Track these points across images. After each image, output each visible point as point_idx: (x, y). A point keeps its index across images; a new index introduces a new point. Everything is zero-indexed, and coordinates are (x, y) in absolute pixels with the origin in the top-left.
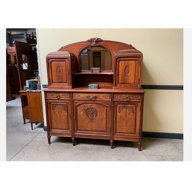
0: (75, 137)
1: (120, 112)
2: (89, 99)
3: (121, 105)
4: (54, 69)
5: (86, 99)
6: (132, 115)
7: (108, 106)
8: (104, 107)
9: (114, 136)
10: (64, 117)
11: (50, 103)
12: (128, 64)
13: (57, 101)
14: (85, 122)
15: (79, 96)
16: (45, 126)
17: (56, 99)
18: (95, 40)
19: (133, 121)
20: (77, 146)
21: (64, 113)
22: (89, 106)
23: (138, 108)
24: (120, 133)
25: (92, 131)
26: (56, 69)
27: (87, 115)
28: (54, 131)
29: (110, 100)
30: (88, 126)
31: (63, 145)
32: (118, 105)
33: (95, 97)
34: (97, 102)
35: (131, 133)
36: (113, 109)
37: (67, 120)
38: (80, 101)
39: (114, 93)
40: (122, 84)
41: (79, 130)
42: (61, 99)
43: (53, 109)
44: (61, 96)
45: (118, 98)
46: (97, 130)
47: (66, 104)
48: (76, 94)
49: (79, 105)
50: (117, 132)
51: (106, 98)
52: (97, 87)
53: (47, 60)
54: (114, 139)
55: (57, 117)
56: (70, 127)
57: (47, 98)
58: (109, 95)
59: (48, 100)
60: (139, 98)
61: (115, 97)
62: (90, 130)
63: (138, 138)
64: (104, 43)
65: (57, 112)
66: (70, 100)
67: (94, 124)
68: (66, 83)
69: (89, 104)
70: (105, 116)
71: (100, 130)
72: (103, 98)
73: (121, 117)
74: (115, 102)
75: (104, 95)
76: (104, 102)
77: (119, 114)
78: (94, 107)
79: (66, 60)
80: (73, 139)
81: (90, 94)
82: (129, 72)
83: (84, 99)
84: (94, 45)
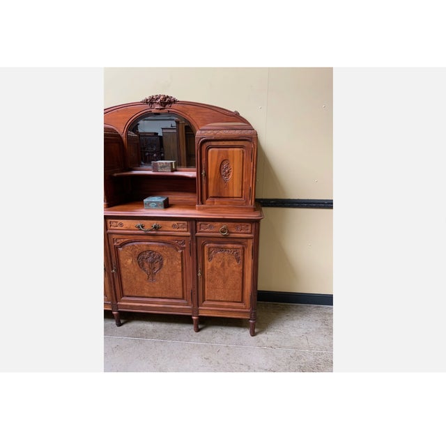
0: (119, 310)
1: (210, 259)
2: (142, 232)
3: (212, 245)
5: (136, 232)
6: (235, 266)
7: (184, 246)
8: (177, 248)
9: (200, 308)
12: (227, 156)
14: (138, 279)
15: (121, 225)
18: (159, 100)
19: (239, 276)
20: (124, 326)
22: (145, 247)
23: (247, 250)
24: (212, 301)
25: (153, 298)
27: (141, 266)
29: (189, 234)
30: (145, 288)
32: (207, 245)
33: (155, 227)
34: (161, 238)
35: (234, 302)
36: (195, 252)
38: (125, 237)
39: (196, 220)
40: (215, 200)
41: (127, 296)
45: (206, 230)
46: (164, 295)
48: (113, 220)
49: (122, 245)
50: (206, 299)
51: (179, 230)
52: (161, 205)
54: (200, 315)
58: (186, 222)
60: (249, 231)
61: (198, 227)
62: (149, 295)
63: (249, 311)
64: (180, 107)
67: (157, 283)
69: (143, 243)
70: (179, 267)
71: (171, 295)
72: (174, 230)
73: (212, 268)
74: (199, 239)
75: (175, 223)
76: (175, 238)
77: (210, 263)
78: (156, 249)
80: (116, 314)
81: (145, 221)
82: (229, 172)
83: (132, 232)
84: (158, 111)
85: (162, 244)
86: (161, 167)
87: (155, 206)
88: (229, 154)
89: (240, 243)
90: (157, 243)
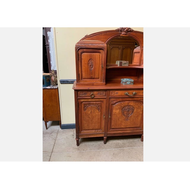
0: (108, 136)
2: (127, 96)
4: (84, 62)
5: (124, 97)
8: (142, 103)
10: (97, 117)
11: (82, 102)
13: (90, 100)
14: (120, 120)
15: (117, 93)
16: (62, 124)
17: (90, 97)
18: (126, 30)
21: (97, 113)
22: (127, 104)
25: (126, 128)
26: (87, 62)
27: (123, 113)
28: (84, 132)
30: (123, 124)
31: (93, 145)
33: (135, 93)
34: (135, 99)
37: (100, 120)
38: (117, 99)
41: (113, 129)
42: (95, 97)
43: (85, 110)
44: (96, 94)
46: (131, 127)
47: (100, 102)
48: (113, 91)
49: (115, 104)
53: (76, 50)
55: (89, 118)
56: (103, 126)
57: (78, 97)
59: (79, 100)
62: (124, 127)
65: (89, 112)
66: (106, 98)
67: (129, 121)
68: (99, 78)
69: (126, 102)
71: (135, 126)
78: (132, 104)
79: (101, 51)
80: (105, 138)
81: (130, 91)
83: (122, 96)
84: (124, 35)
85: (135, 102)
86: (124, 64)
87: (131, 83)
90: (133, 102)
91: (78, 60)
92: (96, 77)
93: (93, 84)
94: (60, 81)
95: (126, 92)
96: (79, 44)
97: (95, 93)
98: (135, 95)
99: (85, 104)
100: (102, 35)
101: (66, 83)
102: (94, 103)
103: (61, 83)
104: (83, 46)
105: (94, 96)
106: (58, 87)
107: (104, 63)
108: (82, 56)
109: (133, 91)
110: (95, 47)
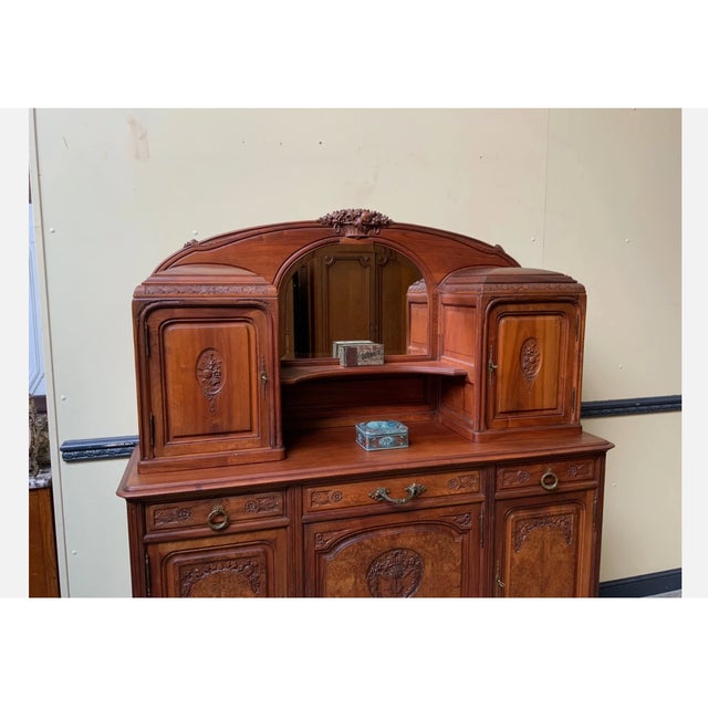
1: (516, 546)
2: (384, 507)
3: (522, 514)
4: (178, 364)
5: (370, 510)
6: (561, 551)
7: (470, 525)
8: (453, 532)
11: (166, 559)
12: (534, 331)
13: (207, 543)
15: (337, 496)
17: (207, 530)
18: (359, 220)
19: (568, 572)
22: (386, 543)
23: (583, 514)
26: (192, 365)
32: (512, 516)
33: (415, 492)
34: (422, 515)
38: (341, 524)
39: (495, 465)
40: (510, 417)
42: (236, 526)
44: (238, 512)
45: (515, 484)
47: (258, 549)
48: (318, 489)
49: (331, 547)
51: (463, 490)
52: (404, 440)
53: (136, 315)
57: (145, 533)
58: (476, 472)
59: (150, 548)
60: (590, 474)
61: (500, 478)
64: (396, 235)
66: (285, 527)
68: (251, 431)
69: (382, 533)
70: (456, 577)
72: (452, 492)
73: (521, 569)
74: (499, 505)
75: (455, 476)
76: (451, 509)
77: (516, 556)
78: (410, 542)
79: (253, 314)
81: (392, 481)
82: (534, 362)
83: (362, 510)
84: (354, 241)
85: (422, 528)
86: (364, 357)
87: (396, 443)
88: (538, 327)
89: (572, 502)
90: (412, 529)
91: (149, 356)
92: (235, 428)
93: (225, 458)
94: (64, 450)
95: (379, 489)
96: (151, 289)
97: (234, 503)
98: (418, 495)
99: (181, 566)
100: (261, 239)
101: (91, 459)
102: (232, 554)
103: (69, 460)
104: (171, 294)
105: (230, 522)
106: (50, 482)
107: (269, 364)
108: (166, 336)
109: (405, 480)
110: (226, 300)
